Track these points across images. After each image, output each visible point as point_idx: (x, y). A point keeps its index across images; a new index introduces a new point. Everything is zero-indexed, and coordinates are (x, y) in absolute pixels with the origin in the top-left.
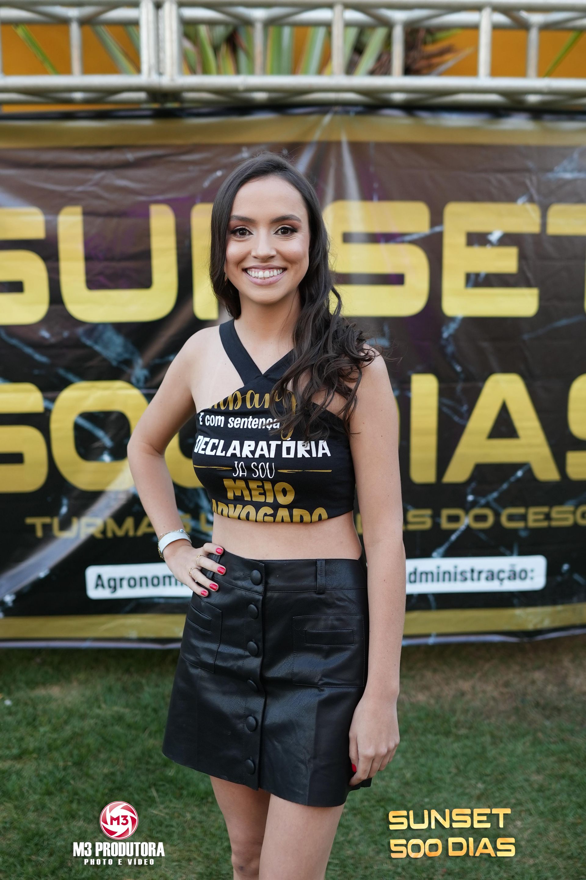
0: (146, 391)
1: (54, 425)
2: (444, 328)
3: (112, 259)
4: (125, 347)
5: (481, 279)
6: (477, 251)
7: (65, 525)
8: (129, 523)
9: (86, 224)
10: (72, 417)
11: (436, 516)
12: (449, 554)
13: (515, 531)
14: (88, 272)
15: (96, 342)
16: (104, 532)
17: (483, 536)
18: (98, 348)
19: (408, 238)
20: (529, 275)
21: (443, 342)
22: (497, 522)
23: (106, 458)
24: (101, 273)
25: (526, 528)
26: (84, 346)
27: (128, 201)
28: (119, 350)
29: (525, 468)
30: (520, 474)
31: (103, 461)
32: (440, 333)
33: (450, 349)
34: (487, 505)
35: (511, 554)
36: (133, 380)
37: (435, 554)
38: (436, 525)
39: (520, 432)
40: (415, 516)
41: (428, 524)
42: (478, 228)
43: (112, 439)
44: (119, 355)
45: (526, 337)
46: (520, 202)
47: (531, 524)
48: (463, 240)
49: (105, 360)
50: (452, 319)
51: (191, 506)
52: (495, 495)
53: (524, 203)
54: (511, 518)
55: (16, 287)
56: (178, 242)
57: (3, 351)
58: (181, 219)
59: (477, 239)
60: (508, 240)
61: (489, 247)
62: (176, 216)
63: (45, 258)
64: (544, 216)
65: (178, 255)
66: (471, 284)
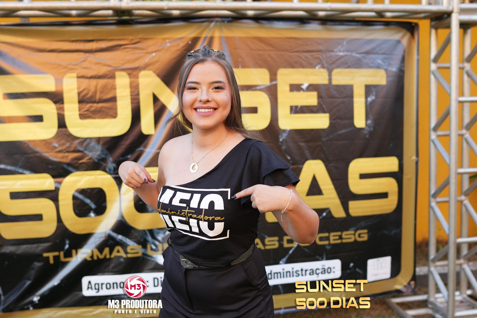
0: (114, 176)
1: (61, 197)
2: (280, 136)
3: (95, 102)
4: (102, 151)
5: (298, 109)
6: (295, 94)
7: (68, 254)
8: (107, 251)
9: (78, 83)
10: (72, 192)
11: (280, 241)
12: (289, 261)
13: (324, 246)
14: (80, 109)
15: (86, 149)
16: (92, 257)
17: (306, 250)
18: (86, 152)
19: (258, 88)
20: (324, 106)
21: (280, 144)
23: (92, 214)
24: (87, 110)
25: (330, 244)
26: (79, 151)
27: (103, 70)
28: (99, 153)
29: (327, 211)
30: (324, 214)
31: (90, 216)
32: (278, 139)
33: (284, 147)
35: (322, 259)
36: (107, 170)
37: (281, 262)
38: (281, 245)
39: (324, 192)
40: (269, 241)
41: (277, 245)
42: (296, 82)
43: (95, 204)
44: (99, 155)
45: (324, 139)
46: (317, 67)
47: (332, 242)
48: (288, 88)
49: (90, 159)
50: (284, 131)
51: (142, 240)
53: (319, 68)
54: (321, 239)
55: (39, 119)
56: (131, 92)
57: (31, 155)
58: (133, 79)
59: (295, 88)
60: (311, 88)
61: (302, 92)
62: (130, 78)
63: (55, 102)
64: (330, 75)
65: (132, 99)
66: (293, 111)
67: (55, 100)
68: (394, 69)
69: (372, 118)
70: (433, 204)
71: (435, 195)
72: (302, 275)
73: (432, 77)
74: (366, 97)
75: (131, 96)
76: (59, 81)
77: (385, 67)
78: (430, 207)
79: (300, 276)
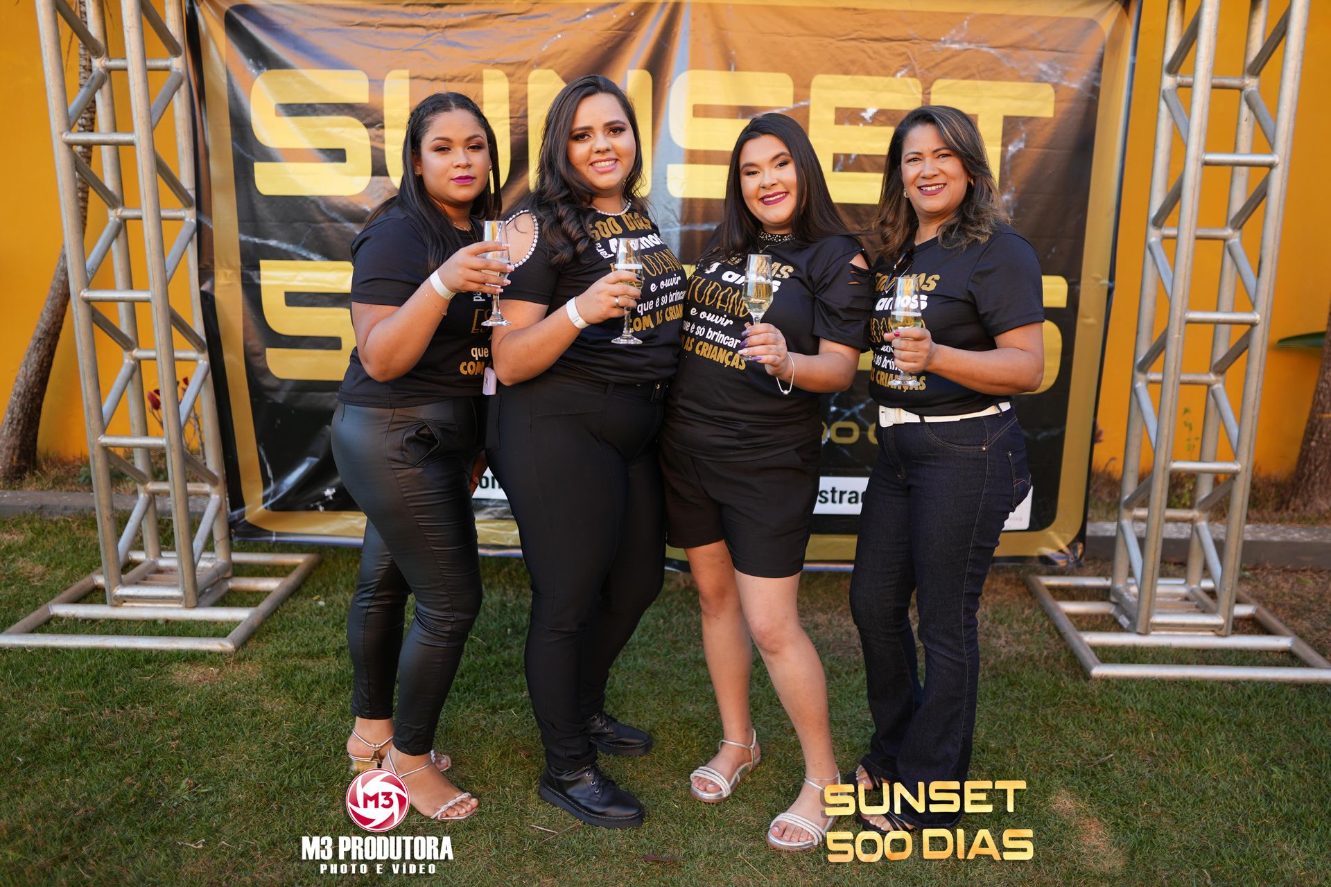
5: (851, 162)
6: (847, 128)
9: (412, 89)
17: (846, 453)
22: (863, 437)
34: (852, 418)
42: (849, 103)
46: (899, 75)
48: (831, 116)
52: (862, 406)
53: (903, 76)
55: (338, 155)
56: (511, 111)
57: (322, 225)
58: (515, 85)
59: (847, 116)
60: (882, 118)
61: (861, 125)
62: (511, 82)
63: (367, 126)
64: (926, 92)
65: (511, 124)
66: (839, 166)
67: (369, 120)
68: (1075, 85)
69: (1013, 189)
70: (1140, 385)
71: (1143, 367)
72: (833, 501)
73: (1163, 106)
74: (1005, 145)
75: (511, 118)
76: (376, 84)
77: (1055, 80)
78: (1133, 390)
79: (830, 502)
